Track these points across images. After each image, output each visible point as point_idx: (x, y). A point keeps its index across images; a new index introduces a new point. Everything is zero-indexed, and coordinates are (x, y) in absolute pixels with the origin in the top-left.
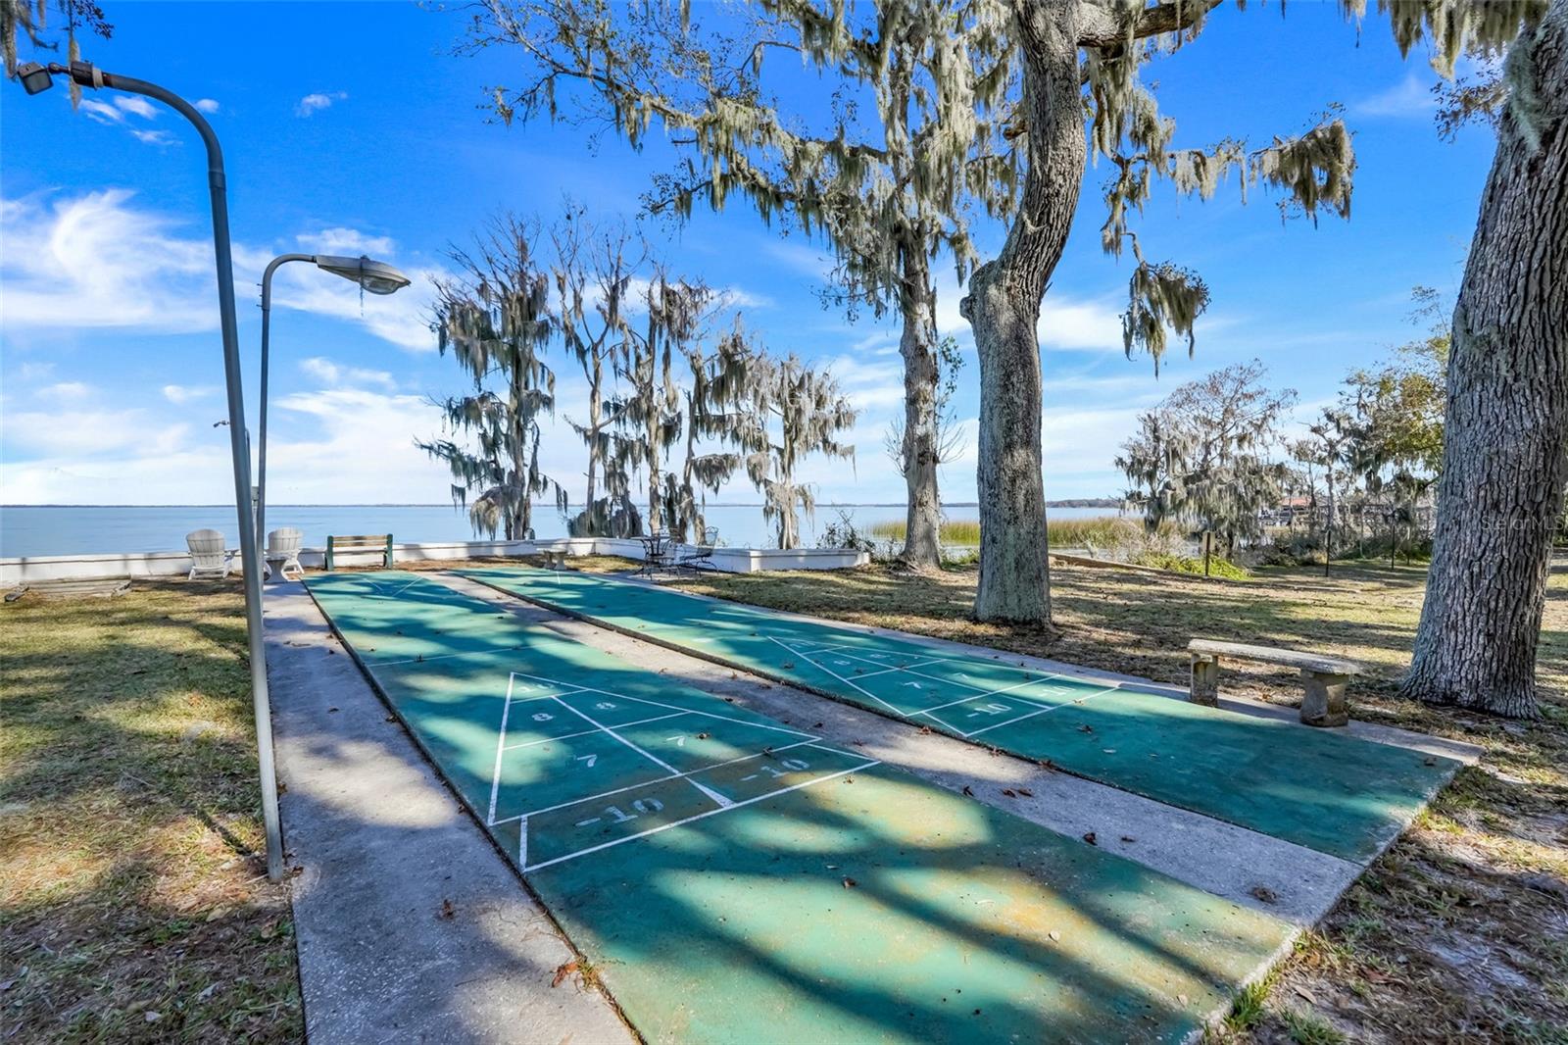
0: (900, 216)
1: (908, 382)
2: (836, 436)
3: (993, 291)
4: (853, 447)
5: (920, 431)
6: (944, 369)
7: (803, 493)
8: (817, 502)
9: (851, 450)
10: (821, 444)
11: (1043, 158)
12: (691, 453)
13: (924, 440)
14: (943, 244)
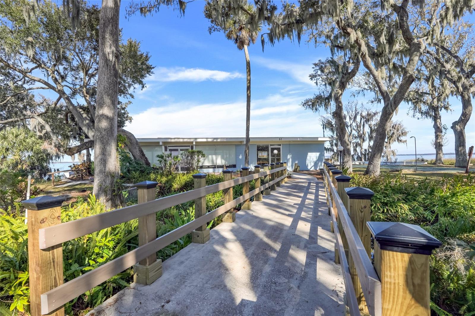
0: (433, 104)
1: (436, 133)
2: (403, 138)
3: (457, 126)
4: (406, 140)
5: (438, 141)
6: (444, 130)
7: (393, 152)
8: (397, 154)
9: (406, 141)
10: (397, 140)
11: (465, 110)
12: (369, 144)
13: (439, 143)
14: (443, 109)
